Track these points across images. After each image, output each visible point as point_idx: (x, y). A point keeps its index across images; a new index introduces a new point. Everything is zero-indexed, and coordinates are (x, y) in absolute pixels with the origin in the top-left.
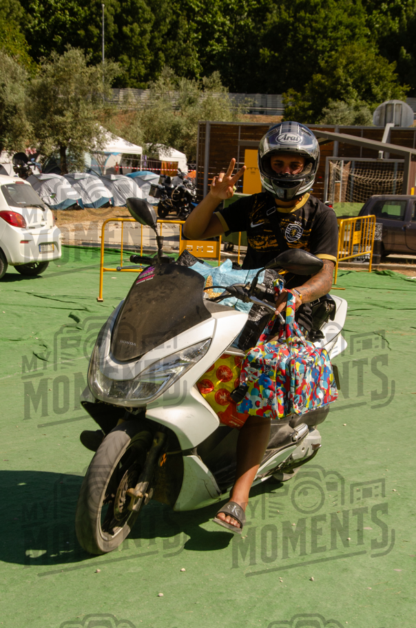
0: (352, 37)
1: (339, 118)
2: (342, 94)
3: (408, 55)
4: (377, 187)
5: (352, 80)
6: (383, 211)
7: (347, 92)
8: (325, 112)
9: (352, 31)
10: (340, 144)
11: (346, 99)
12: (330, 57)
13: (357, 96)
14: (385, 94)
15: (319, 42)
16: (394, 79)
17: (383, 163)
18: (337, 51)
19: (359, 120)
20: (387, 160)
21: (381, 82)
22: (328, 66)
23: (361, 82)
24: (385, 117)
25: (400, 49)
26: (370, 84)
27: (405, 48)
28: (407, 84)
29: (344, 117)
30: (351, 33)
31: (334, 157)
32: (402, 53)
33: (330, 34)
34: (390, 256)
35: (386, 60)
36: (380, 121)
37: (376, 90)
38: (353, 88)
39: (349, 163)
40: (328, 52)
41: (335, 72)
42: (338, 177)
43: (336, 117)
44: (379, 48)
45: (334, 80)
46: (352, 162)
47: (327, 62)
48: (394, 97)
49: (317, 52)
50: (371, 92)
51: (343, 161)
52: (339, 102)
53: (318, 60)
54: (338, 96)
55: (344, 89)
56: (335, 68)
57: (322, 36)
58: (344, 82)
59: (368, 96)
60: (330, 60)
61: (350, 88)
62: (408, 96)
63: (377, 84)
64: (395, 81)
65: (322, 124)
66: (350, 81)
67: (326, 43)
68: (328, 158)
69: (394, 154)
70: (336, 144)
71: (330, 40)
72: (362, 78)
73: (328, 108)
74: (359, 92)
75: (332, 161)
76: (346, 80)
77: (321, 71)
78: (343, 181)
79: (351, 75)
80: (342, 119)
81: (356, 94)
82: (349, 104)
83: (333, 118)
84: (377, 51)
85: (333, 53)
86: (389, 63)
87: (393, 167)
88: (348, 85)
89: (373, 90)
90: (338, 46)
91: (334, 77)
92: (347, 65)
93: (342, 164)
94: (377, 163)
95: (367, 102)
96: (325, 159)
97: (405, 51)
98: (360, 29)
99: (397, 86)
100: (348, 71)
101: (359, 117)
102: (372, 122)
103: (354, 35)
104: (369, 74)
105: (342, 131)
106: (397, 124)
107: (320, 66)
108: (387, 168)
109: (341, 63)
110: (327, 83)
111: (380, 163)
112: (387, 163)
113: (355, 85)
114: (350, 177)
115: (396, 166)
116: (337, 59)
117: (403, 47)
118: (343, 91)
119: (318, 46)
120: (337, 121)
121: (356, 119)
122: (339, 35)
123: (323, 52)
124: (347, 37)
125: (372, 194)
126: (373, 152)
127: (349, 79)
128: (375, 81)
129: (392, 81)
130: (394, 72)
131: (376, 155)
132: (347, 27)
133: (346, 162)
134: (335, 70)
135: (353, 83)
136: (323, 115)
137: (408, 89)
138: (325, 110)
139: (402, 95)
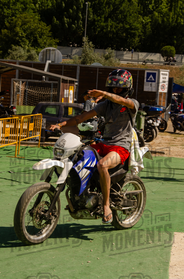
0: (25, 9)
1: (18, 56)
2: (20, 42)
3: (58, 21)
4: (42, 97)
5: (25, 34)
6: (46, 112)
7: (23, 41)
8: (10, 52)
9: (25, 6)
10: (19, 71)
11: (23, 46)
12: (12, 20)
13: (29, 44)
14: (45, 43)
15: (5, 10)
16: (50, 35)
17: (45, 83)
18: (16, 17)
19: (30, 57)
20: (47, 82)
21: (42, 37)
22: (11, 25)
23: (31, 36)
24: (46, 56)
25: (53, 17)
26: (36, 37)
27: (55, 18)
28: (57, 38)
29: (21, 56)
30: (24, 7)
31: (16, 79)
32: (54, 20)
33: (11, 6)
34: (50, 138)
35: (45, 24)
36: (43, 59)
37: (40, 40)
38: (26, 39)
39: (25, 83)
40: (11, 17)
41: (15, 29)
42: (18, 91)
43: (16, 55)
44: (40, 17)
45: (14, 33)
46: (26, 82)
47: (10, 23)
48: (50, 45)
49: (4, 17)
50: (37, 42)
51: (21, 81)
52: (18, 47)
53: (5, 21)
54: (17, 43)
55: (21, 40)
56: (15, 26)
57: (7, 7)
58: (20, 35)
59: (35, 44)
60: (12, 22)
61: (24, 39)
62: (58, 45)
63: (40, 37)
64: (50, 36)
65: (8, 59)
66: (24, 35)
67: (10, 11)
68: (12, 79)
69: (51, 78)
70: (17, 71)
71: (12, 10)
72: (32, 33)
73: (11, 50)
74: (30, 41)
75: (15, 81)
76: (22, 34)
77: (6, 28)
78: (21, 93)
79: (25, 31)
80: (20, 56)
81: (28, 42)
82: (24, 48)
83: (15, 56)
84: (39, 18)
85: (14, 18)
86: (47, 26)
87: (51, 85)
88: (23, 37)
89: (38, 40)
90: (16, 14)
91: (15, 32)
92: (22, 25)
93: (21, 83)
94: (41, 83)
95: (35, 47)
96: (11, 80)
97: (55, 19)
98: (29, 5)
99: (52, 39)
100: (23, 29)
101: (30, 56)
102: (38, 59)
103: (26, 8)
104: (35, 31)
105: (21, 64)
106: (53, 61)
107: (6, 25)
108: (48, 86)
109: (19, 24)
110: (10, 35)
111: (43, 83)
112: (47, 83)
113: (27, 37)
114: (25, 91)
115: (52, 85)
116: (16, 21)
117: (54, 17)
118: (20, 40)
119: (4, 13)
120: (17, 57)
121: (28, 57)
122: (17, 7)
123: (7, 17)
124: (22, 9)
125: (39, 101)
126: (39, 76)
127: (23, 33)
128: (39, 35)
129: (49, 36)
130: (50, 31)
131: (41, 79)
132: (22, 3)
133: (23, 82)
134: (15, 28)
135: (26, 36)
136: (9, 54)
137: (58, 41)
138: (10, 51)
139: (55, 44)
